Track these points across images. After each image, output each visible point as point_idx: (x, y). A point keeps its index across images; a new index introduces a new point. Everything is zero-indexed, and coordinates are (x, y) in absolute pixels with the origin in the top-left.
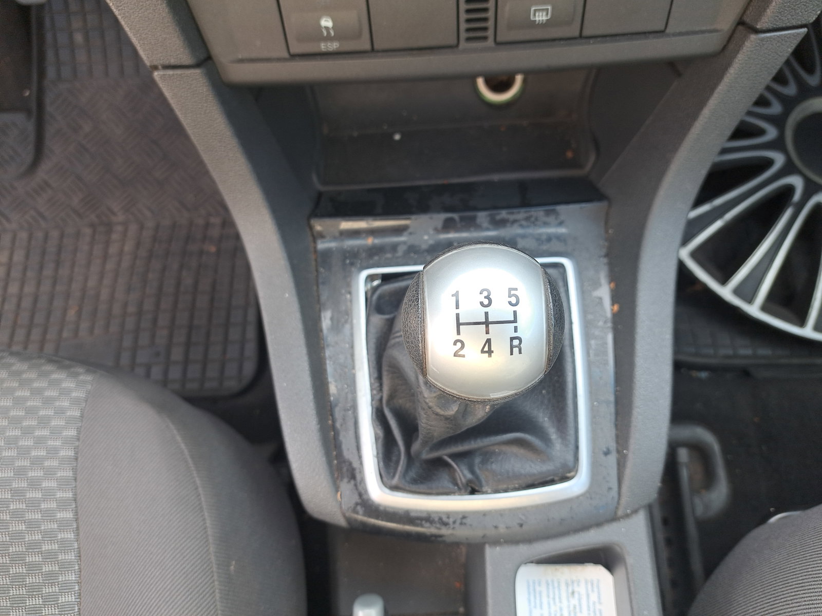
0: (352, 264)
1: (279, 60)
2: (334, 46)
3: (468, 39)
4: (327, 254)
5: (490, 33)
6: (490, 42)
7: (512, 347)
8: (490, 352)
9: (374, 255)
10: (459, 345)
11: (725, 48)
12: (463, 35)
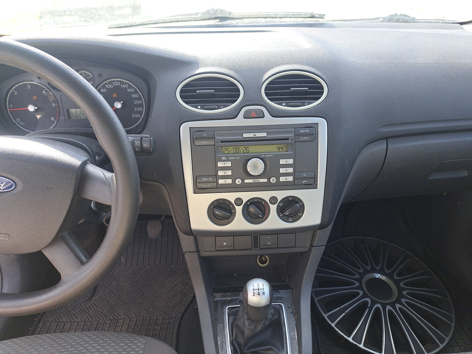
0: (224, 305)
1: (213, 251)
2: (226, 248)
3: (254, 247)
4: (218, 301)
5: (259, 246)
6: (259, 248)
7: (263, 294)
8: (259, 295)
9: (230, 302)
10: (254, 293)
11: (309, 250)
12: (253, 247)
